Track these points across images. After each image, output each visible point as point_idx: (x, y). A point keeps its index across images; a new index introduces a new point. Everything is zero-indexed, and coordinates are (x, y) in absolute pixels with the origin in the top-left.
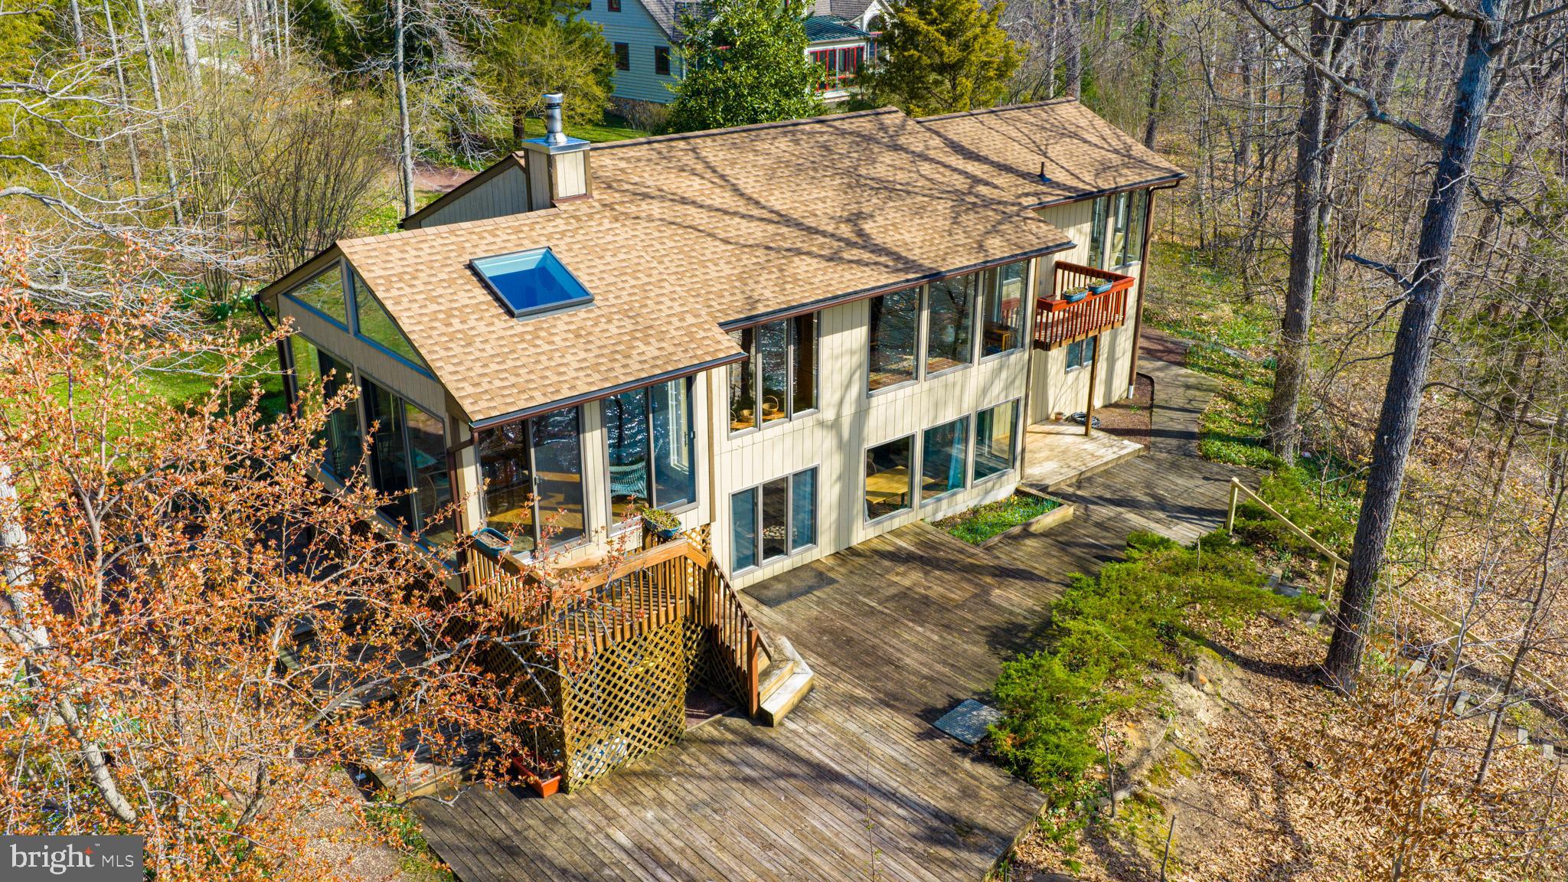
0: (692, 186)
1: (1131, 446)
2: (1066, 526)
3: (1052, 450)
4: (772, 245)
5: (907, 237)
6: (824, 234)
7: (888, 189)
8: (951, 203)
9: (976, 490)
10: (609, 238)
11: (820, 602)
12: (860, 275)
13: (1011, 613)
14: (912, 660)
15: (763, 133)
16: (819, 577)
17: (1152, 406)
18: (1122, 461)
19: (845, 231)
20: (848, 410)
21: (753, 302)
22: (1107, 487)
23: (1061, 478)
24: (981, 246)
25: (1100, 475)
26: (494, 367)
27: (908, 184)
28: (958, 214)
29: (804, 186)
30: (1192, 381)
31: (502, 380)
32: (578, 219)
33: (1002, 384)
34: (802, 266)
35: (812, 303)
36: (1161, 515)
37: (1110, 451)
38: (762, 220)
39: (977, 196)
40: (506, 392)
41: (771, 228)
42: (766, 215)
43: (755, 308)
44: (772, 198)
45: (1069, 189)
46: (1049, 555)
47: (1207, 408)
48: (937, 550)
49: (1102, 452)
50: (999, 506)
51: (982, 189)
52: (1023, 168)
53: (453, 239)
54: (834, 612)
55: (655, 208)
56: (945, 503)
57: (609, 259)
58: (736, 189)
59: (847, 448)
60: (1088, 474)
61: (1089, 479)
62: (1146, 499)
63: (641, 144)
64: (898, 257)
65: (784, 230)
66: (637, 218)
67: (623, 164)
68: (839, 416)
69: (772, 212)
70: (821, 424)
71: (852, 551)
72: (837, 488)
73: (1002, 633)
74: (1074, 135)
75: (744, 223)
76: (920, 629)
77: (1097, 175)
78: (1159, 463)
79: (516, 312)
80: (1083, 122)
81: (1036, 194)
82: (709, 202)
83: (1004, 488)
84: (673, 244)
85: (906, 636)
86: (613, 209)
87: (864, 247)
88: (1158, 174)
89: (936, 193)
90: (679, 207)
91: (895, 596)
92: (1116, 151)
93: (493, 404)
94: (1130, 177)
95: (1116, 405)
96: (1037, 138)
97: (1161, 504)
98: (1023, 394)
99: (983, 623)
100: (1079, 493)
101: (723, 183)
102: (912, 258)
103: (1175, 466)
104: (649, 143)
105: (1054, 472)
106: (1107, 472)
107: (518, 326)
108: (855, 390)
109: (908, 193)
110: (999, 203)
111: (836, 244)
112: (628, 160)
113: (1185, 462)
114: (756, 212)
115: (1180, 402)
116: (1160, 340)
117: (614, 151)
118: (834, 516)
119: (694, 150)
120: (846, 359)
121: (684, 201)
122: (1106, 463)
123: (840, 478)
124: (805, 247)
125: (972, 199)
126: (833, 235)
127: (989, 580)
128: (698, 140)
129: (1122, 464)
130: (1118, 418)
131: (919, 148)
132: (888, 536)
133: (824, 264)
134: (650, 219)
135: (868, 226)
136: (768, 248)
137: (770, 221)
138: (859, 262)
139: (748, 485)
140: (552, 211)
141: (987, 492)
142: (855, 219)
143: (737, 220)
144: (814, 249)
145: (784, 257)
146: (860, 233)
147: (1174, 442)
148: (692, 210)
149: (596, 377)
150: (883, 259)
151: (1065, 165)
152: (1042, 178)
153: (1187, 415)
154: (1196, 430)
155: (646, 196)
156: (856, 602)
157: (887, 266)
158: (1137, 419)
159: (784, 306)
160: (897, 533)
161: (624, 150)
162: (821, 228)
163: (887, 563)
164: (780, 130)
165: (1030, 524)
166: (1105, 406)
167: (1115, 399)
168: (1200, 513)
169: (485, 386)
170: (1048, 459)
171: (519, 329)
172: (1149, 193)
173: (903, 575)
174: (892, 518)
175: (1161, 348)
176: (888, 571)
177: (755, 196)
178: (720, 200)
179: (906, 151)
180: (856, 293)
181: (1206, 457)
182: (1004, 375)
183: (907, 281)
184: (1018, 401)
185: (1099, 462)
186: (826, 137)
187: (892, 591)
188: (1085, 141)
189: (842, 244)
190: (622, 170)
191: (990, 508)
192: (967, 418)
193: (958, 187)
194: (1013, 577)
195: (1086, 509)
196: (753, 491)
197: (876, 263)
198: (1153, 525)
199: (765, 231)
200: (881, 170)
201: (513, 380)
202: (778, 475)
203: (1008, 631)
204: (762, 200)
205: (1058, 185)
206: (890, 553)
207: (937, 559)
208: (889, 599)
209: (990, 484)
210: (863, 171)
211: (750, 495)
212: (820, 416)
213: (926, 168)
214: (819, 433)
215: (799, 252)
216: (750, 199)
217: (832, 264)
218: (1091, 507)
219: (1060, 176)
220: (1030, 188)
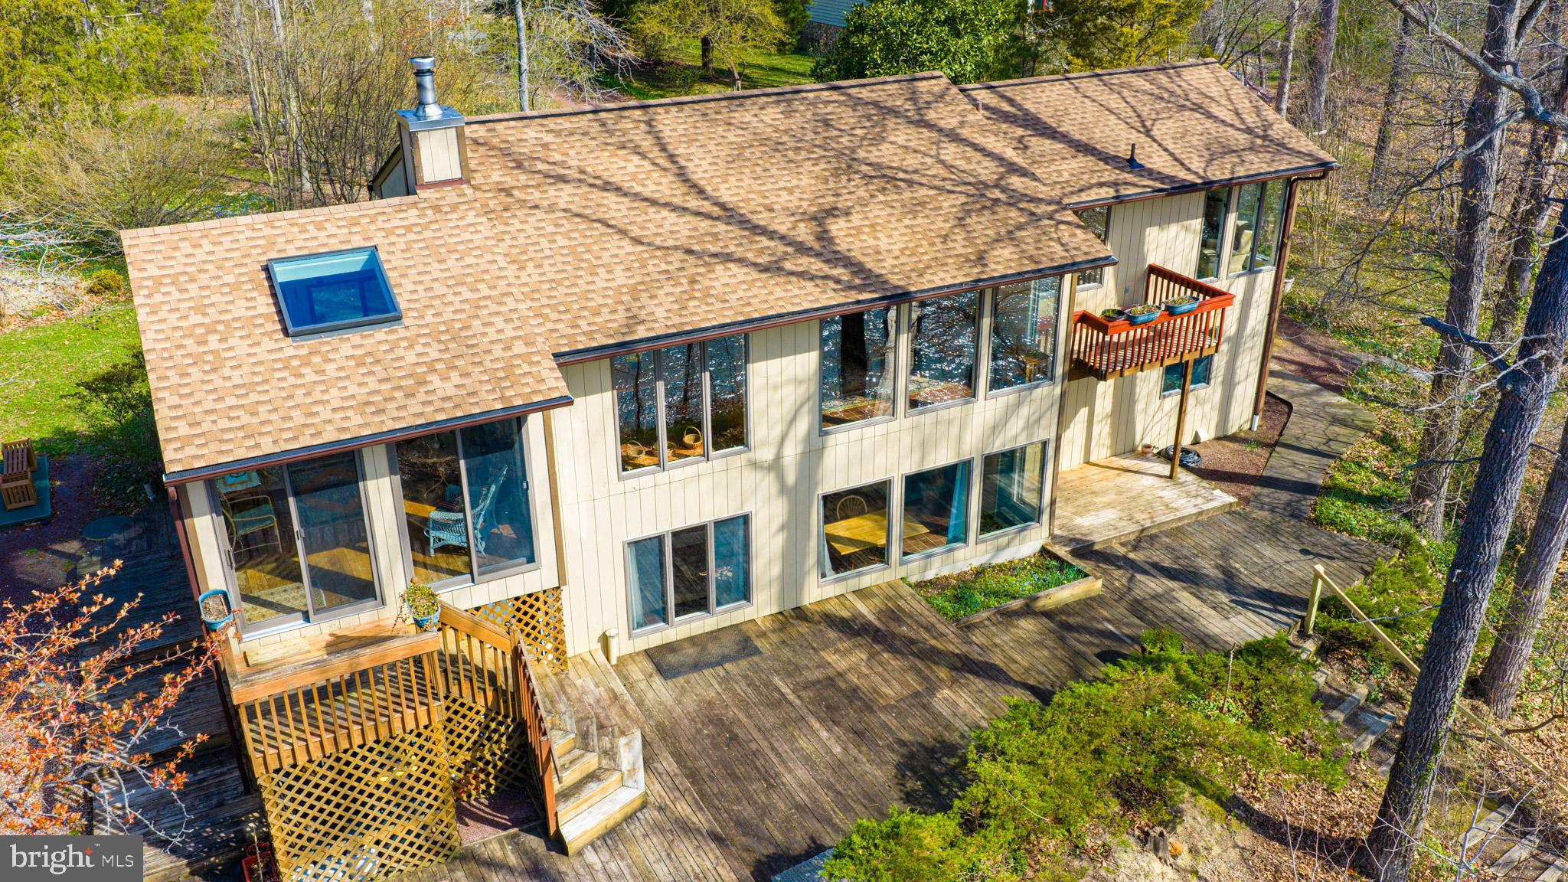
0: (625, 168)
1: (1222, 497)
2: (1087, 603)
3: (1120, 493)
4: (696, 248)
5: (884, 243)
6: (771, 235)
7: (886, 177)
8: (963, 199)
9: (982, 547)
10: (466, 236)
11: (726, 680)
12: (796, 291)
13: (948, 726)
14: (796, 777)
15: (748, 102)
16: (744, 642)
17: (1277, 443)
18: (1204, 517)
19: (804, 233)
20: (791, 453)
21: (634, 320)
22: (1169, 549)
23: (1113, 534)
24: (981, 258)
25: (1168, 534)
26: (231, 401)
27: (915, 172)
28: (968, 213)
29: (774, 171)
30: (1341, 412)
31: (231, 419)
32: (437, 209)
33: (1021, 423)
34: (724, 276)
35: (714, 327)
36: (1223, 598)
37: (1193, 501)
38: (698, 214)
39: (1003, 191)
40: (226, 437)
41: (704, 225)
42: (706, 206)
43: (632, 332)
44: (722, 187)
45: (1161, 177)
46: (1040, 644)
47: (1347, 452)
48: (899, 620)
49: (1182, 502)
50: (1011, 568)
51: (1016, 182)
52: (1111, 151)
53: (268, 231)
54: (735, 694)
55: (564, 195)
56: (936, 561)
57: (451, 263)
58: (682, 176)
59: (794, 495)
60: (1154, 531)
61: (1153, 538)
62: (1214, 573)
63: (584, 113)
64: (857, 268)
65: (721, 227)
66: (536, 207)
67: (549, 138)
68: (778, 457)
69: (715, 204)
70: (755, 465)
71: (800, 613)
72: (779, 541)
73: (923, 754)
74: (1197, 108)
75: (672, 217)
76: (824, 734)
77: (1209, 162)
78: (1252, 525)
79: (291, 330)
80: (1214, 91)
81: (1115, 184)
82: (638, 189)
83: (1028, 543)
84: (566, 242)
85: (803, 743)
86: (510, 195)
87: (818, 255)
88: (1297, 162)
89: (949, 186)
90: (596, 195)
91: (819, 681)
92: (1249, 131)
93: (205, 451)
94: (1257, 164)
95: (1233, 438)
96: (1145, 112)
97: (1230, 583)
98: (1053, 435)
99: (906, 736)
100: (1131, 555)
101: (668, 165)
102: (877, 271)
103: (1272, 532)
104: (595, 112)
105: (1110, 526)
106: (1179, 530)
107: (290, 348)
108: (803, 425)
109: (910, 183)
110: (1032, 200)
111: (782, 248)
112: (557, 133)
113: (1288, 526)
114: (693, 203)
115: (1314, 441)
116: (1328, 353)
117: (545, 122)
118: (776, 570)
119: (649, 123)
120: (788, 390)
121: (607, 187)
122: (1180, 519)
123: (783, 528)
124: (739, 252)
125: (997, 194)
126: (783, 238)
127: (943, 673)
128: (660, 110)
129: (1204, 522)
130: (1228, 458)
131: (950, 122)
132: (851, 597)
133: (755, 275)
134: (552, 208)
135: (837, 227)
136: (689, 252)
137: (708, 216)
138: (801, 275)
139: (650, 531)
140: (411, 198)
141: (999, 549)
142: (821, 217)
143: (665, 213)
144: (750, 255)
145: (706, 264)
146: (824, 236)
147: (1284, 496)
148: (611, 198)
149: (357, 420)
150: (838, 272)
151: (1170, 147)
152: (1132, 164)
153: (1316, 461)
154: (1320, 482)
155: (563, 179)
156: (768, 684)
157: (838, 281)
158: (1247, 460)
159: (673, 331)
160: (861, 593)
161: (559, 120)
162: (771, 228)
163: (832, 634)
164: (774, 98)
165: (1035, 599)
166: (1218, 439)
167: (1232, 429)
168: (1275, 600)
169: (206, 427)
170: (1110, 505)
171: (289, 352)
172: (1290, 184)
173: (843, 654)
174: (859, 575)
175: (1322, 364)
176: (827, 645)
177: (702, 183)
178: (653, 187)
179: (930, 126)
180: (780, 316)
181: (1316, 522)
182: (1024, 411)
183: (858, 302)
184: (1045, 444)
185: (1172, 517)
186: (830, 109)
187: (818, 674)
188: (1209, 116)
189: (790, 249)
190: (545, 146)
191: (1001, 568)
192: (968, 464)
193: (983, 178)
194: (977, 674)
195: (1131, 579)
196: (660, 539)
197: (826, 277)
198: (1207, 610)
199: (695, 229)
200: (884, 154)
201: (246, 419)
202: (693, 521)
203: (931, 751)
204: (709, 189)
205: (1150, 173)
206: (843, 620)
207: (894, 635)
208: (808, 685)
209: (1004, 540)
210: (861, 154)
211: (656, 542)
212: (751, 455)
213: (950, 152)
214: (750, 477)
215: (727, 258)
216: (695, 186)
217: (764, 276)
218: (1138, 576)
219: (1159, 162)
220: (1110, 174)
